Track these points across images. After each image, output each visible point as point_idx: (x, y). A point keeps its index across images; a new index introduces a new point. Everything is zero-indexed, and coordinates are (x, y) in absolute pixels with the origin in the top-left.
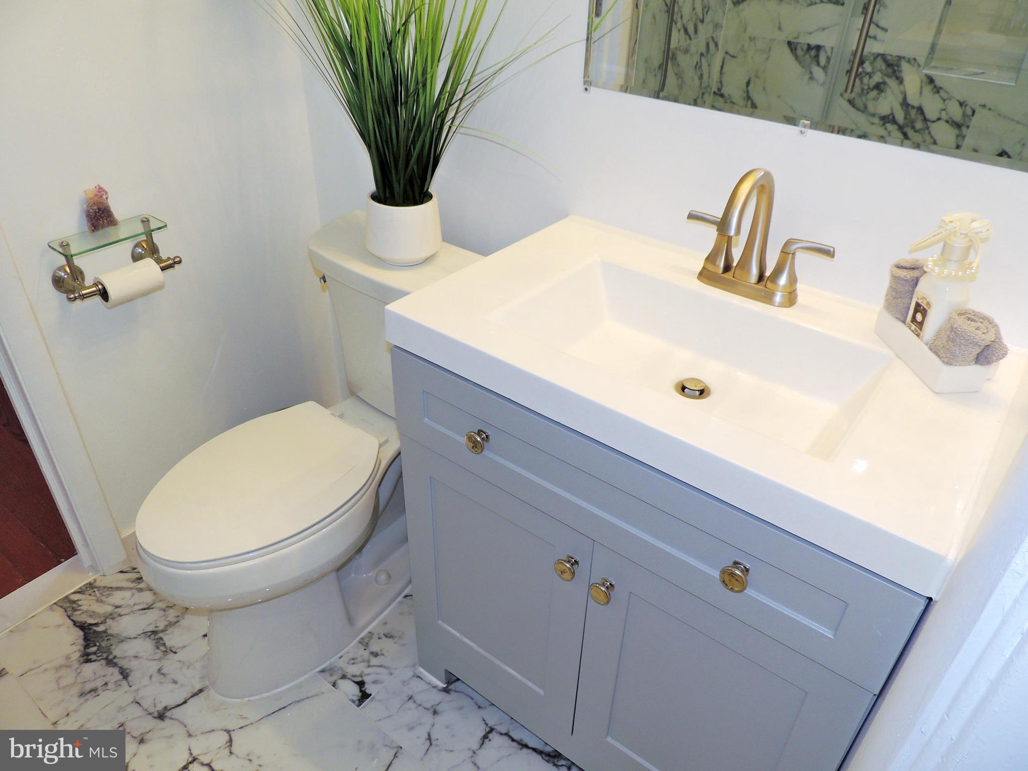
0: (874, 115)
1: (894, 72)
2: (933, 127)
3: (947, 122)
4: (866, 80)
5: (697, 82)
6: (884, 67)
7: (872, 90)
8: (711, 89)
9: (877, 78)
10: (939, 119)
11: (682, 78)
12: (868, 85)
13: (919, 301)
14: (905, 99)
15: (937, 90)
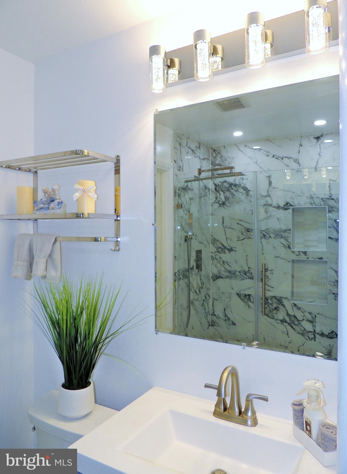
0: (277, 320)
1: (280, 302)
2: (302, 323)
3: (307, 320)
4: (270, 306)
5: (204, 311)
6: (276, 301)
7: (274, 310)
8: (210, 313)
9: (275, 305)
10: (303, 320)
11: (197, 310)
12: (272, 308)
13: (306, 420)
14: (287, 312)
15: (299, 309)
